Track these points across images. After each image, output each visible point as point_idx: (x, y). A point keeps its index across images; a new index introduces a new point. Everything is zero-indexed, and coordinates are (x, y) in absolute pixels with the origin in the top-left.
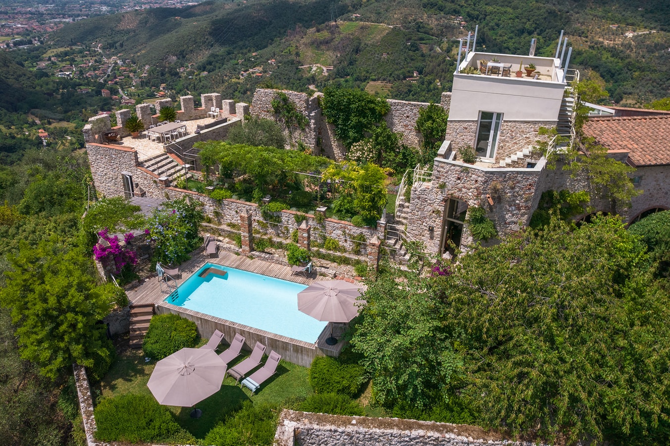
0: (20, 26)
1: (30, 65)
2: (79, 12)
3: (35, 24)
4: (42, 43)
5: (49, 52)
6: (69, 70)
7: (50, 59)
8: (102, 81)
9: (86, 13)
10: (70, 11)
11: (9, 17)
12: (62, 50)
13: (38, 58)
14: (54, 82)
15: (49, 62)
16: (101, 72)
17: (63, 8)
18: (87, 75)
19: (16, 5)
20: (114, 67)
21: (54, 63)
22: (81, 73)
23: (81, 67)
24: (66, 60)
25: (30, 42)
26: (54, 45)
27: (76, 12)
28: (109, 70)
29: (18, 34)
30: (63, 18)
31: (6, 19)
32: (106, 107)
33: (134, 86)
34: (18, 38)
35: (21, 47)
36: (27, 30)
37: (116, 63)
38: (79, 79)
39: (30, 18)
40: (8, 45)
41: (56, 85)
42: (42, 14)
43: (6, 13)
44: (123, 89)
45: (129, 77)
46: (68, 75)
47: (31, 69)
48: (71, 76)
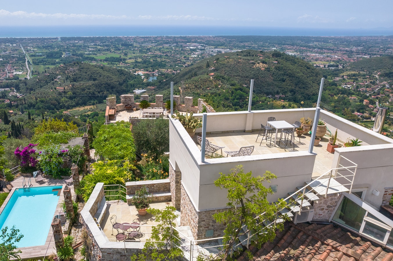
0: (337, 57)
1: (330, 78)
2: (377, 53)
3: (345, 57)
4: (343, 67)
5: (345, 73)
6: (351, 84)
7: (343, 77)
8: (368, 95)
9: (381, 53)
10: (371, 51)
11: (334, 52)
12: (353, 72)
13: (337, 75)
14: (338, 89)
15: (342, 78)
16: (371, 89)
17: (367, 50)
18: (360, 89)
19: (340, 46)
20: (382, 88)
21: (344, 79)
22: (357, 87)
23: (359, 84)
24: (352, 79)
25: (337, 66)
26: (350, 69)
27: (374, 53)
28: (377, 89)
29: (333, 61)
30: (365, 55)
31: (331, 53)
32: (361, 111)
33: (389, 102)
34: (332, 63)
35: (331, 68)
36: (339, 59)
37: (384, 86)
38: (354, 90)
39: (344, 54)
40: (325, 66)
41: (338, 91)
42: (353, 52)
43: (333, 50)
44: (379, 102)
45: (388, 96)
46: (349, 87)
47: (330, 80)
48: (351, 88)
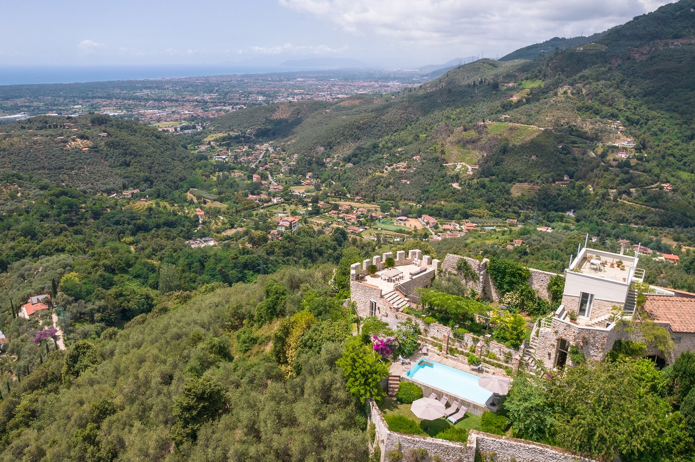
0: (187, 112)
1: (192, 148)
2: (238, 101)
3: (200, 111)
4: (204, 128)
5: (209, 136)
6: (225, 154)
7: (209, 143)
8: (253, 166)
9: (244, 102)
10: (230, 99)
11: (179, 104)
12: (221, 135)
13: (199, 142)
14: (212, 165)
15: (209, 146)
16: (253, 157)
17: (224, 97)
18: (241, 159)
19: (186, 93)
20: (265, 153)
21: (212, 147)
22: (236, 157)
23: (235, 152)
24: (223, 145)
25: (194, 127)
26: (214, 130)
27: (235, 101)
28: (261, 156)
29: (185, 119)
30: (224, 106)
31: (176, 106)
32: (256, 192)
33: (282, 173)
34: (185, 124)
35: (186, 131)
36: (192, 116)
37: (267, 150)
38: (234, 163)
39: (196, 106)
40: (176, 129)
41: (213, 168)
42: (207, 102)
43: (177, 101)
44: (272, 175)
45: (278, 164)
46: (224, 159)
47: (193, 152)
48: (227, 159)
